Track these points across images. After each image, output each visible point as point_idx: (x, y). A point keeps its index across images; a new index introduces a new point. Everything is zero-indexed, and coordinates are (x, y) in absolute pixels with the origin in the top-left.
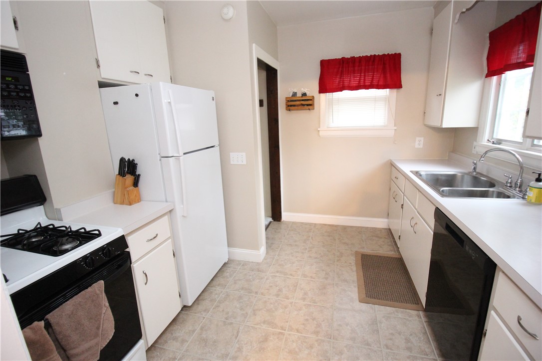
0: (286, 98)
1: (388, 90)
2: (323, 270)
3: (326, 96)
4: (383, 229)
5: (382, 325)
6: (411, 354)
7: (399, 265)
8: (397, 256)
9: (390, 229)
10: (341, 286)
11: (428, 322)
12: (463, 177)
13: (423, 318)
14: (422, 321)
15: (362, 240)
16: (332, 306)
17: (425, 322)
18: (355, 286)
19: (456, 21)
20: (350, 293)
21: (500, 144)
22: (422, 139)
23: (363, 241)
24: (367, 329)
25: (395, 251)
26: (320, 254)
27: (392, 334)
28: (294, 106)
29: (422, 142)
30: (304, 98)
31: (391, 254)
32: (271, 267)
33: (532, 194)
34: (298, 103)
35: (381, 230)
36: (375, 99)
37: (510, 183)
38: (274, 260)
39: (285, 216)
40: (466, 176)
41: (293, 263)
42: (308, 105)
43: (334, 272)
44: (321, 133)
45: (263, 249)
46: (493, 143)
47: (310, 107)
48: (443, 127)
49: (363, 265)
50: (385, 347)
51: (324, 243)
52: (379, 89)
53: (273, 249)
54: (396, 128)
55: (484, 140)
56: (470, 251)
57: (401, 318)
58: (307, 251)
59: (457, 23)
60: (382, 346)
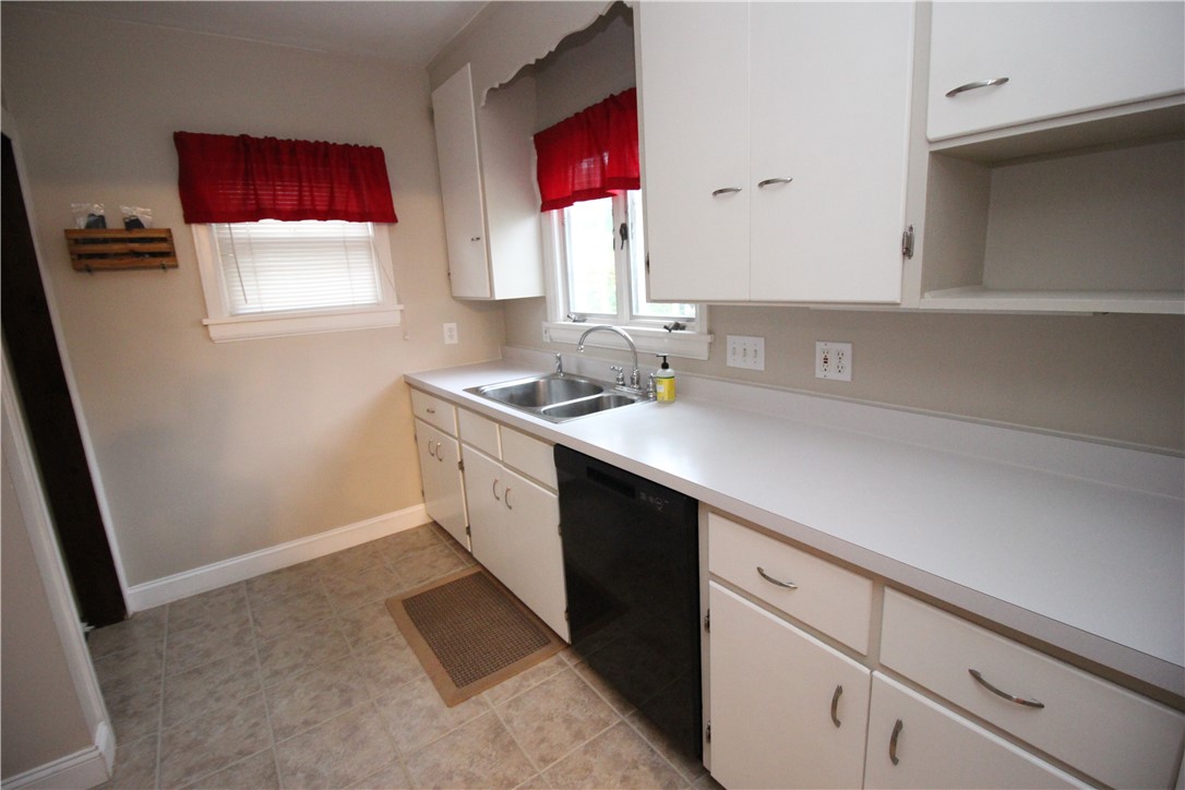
0: (66, 231)
1: (369, 224)
2: (329, 688)
3: (210, 230)
4: (419, 527)
5: (515, 724)
6: (587, 742)
7: (487, 586)
8: (470, 570)
9: (435, 523)
10: (394, 698)
11: (582, 662)
12: (548, 384)
13: (568, 663)
14: (570, 669)
15: (388, 569)
16: (396, 758)
17: (576, 666)
18: (423, 680)
19: (483, 104)
20: (419, 701)
21: (584, 321)
22: (454, 325)
23: (391, 572)
24: (494, 754)
25: (463, 563)
26: (301, 651)
27: (540, 729)
28: (103, 256)
29: (455, 333)
30: (136, 234)
31: (461, 571)
32: (157, 771)
33: (663, 389)
34: (117, 247)
35: (415, 531)
36: (346, 245)
37: (623, 379)
38: (159, 746)
39: (136, 596)
40: (553, 381)
41: (230, 718)
42: (154, 255)
43: (360, 675)
44: (213, 332)
45: (103, 734)
46: (574, 321)
47: (165, 261)
48: (497, 298)
49: (417, 624)
50: (541, 764)
51: (297, 620)
52: (350, 221)
53: (135, 713)
54: (401, 307)
55: (559, 317)
56: (651, 499)
57: (536, 687)
58: (258, 664)
59: (483, 107)
60: (535, 766)
